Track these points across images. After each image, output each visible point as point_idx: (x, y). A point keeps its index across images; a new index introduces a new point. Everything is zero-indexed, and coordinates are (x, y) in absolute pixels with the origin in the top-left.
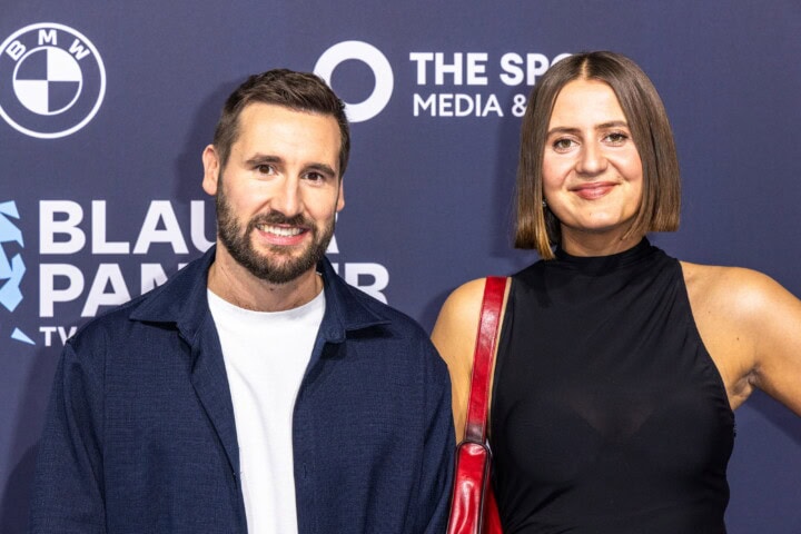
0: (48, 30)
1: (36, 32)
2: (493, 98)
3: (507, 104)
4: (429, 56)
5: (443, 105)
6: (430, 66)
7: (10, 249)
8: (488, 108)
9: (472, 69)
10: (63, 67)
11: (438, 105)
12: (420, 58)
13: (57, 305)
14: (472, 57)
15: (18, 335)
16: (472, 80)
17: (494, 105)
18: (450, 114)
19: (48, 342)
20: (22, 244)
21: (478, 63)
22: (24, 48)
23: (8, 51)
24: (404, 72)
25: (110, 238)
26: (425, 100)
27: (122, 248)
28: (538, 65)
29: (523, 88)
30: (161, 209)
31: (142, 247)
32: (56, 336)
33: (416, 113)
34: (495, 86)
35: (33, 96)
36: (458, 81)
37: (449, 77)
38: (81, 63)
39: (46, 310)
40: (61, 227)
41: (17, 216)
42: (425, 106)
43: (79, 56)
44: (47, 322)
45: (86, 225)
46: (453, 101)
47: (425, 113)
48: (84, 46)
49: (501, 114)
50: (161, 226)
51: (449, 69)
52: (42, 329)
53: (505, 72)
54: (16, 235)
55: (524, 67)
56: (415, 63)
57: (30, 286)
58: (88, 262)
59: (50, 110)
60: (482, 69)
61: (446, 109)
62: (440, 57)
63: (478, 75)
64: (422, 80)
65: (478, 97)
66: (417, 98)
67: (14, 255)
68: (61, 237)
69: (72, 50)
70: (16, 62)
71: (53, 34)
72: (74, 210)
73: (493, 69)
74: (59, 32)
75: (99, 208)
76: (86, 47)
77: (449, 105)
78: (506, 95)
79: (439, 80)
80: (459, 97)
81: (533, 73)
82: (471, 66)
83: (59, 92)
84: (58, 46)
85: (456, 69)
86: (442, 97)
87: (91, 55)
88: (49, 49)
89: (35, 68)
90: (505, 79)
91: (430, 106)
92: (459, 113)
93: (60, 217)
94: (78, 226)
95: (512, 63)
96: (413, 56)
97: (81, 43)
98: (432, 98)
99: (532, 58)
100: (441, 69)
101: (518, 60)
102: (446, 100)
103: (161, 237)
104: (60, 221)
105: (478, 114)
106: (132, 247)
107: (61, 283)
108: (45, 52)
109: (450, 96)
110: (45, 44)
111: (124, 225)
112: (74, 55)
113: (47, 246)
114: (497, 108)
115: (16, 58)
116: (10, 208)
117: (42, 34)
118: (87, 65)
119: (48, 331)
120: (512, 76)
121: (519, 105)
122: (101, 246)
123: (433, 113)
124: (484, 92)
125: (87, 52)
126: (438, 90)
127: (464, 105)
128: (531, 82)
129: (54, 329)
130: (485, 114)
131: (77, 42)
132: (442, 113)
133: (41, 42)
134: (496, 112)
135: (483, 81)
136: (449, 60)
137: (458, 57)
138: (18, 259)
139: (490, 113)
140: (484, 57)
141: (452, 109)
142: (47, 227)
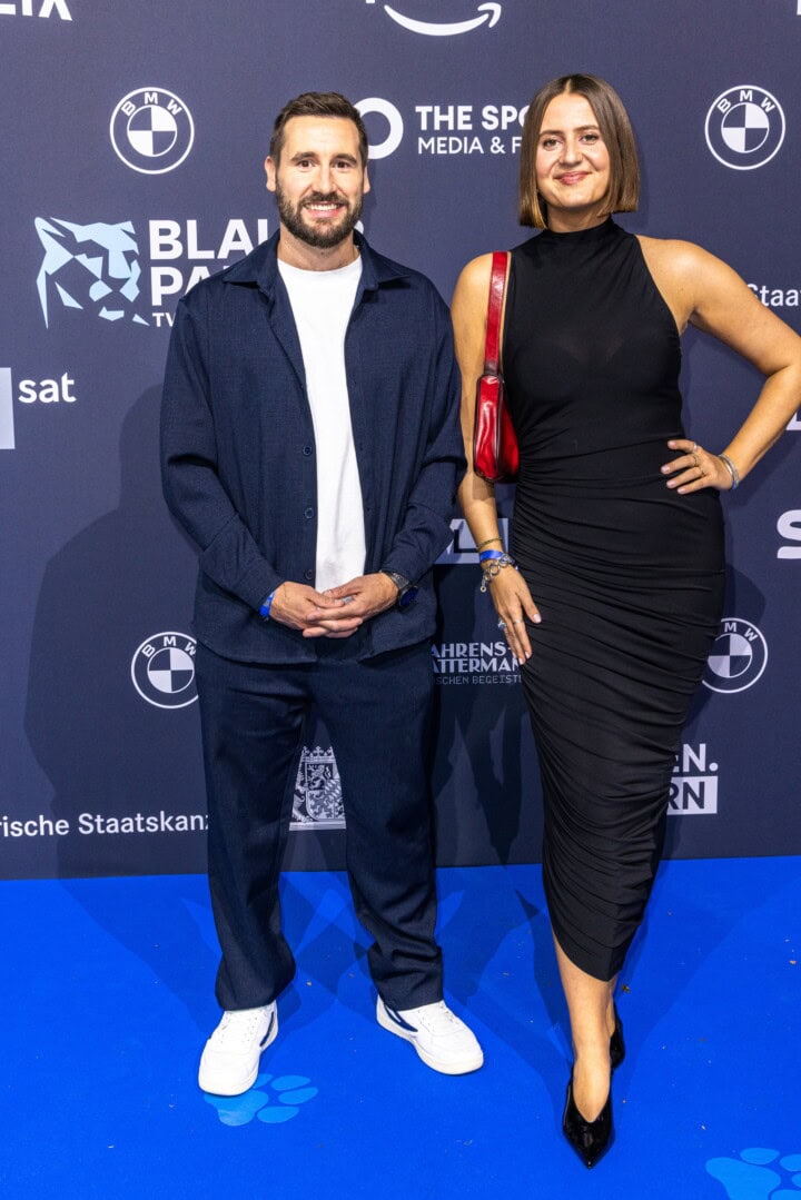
0: (151, 93)
1: (142, 94)
2: (476, 139)
3: (486, 144)
4: (429, 109)
5: (439, 145)
6: (431, 116)
7: (129, 256)
8: (473, 147)
9: (462, 118)
10: (163, 120)
11: (436, 146)
12: (423, 110)
13: (164, 297)
14: (461, 109)
15: (137, 319)
16: (461, 127)
17: (477, 145)
18: (445, 152)
19: (159, 324)
20: (137, 251)
21: (465, 113)
22: (134, 107)
23: (123, 109)
24: (411, 121)
25: (201, 247)
26: (427, 142)
27: (209, 255)
28: (509, 114)
29: (498, 131)
30: (236, 225)
31: (223, 254)
32: (164, 320)
33: (420, 152)
34: (478, 131)
35: (142, 142)
36: (451, 127)
37: (444, 124)
38: (176, 117)
39: (157, 301)
40: (166, 240)
41: (133, 231)
42: (427, 146)
43: (175, 112)
44: (158, 309)
45: (183, 238)
46: (447, 142)
47: (427, 151)
48: (177, 104)
49: (482, 152)
50: (237, 238)
51: (444, 118)
52: (154, 315)
53: (485, 120)
54: (133, 246)
55: (499, 116)
56: (420, 114)
57: (144, 283)
58: (185, 265)
59: (155, 153)
60: (468, 118)
61: (442, 149)
62: (437, 109)
63: (465, 122)
64: (424, 127)
65: (466, 139)
66: (421, 141)
67: (132, 261)
68: (165, 247)
69: (170, 107)
70: (128, 118)
71: (155, 95)
72: (174, 227)
73: (476, 118)
74: (159, 94)
75: (192, 225)
76: (179, 105)
77: (444, 145)
78: (486, 137)
79: (437, 127)
80: (451, 139)
81: (506, 120)
82: (461, 116)
83: (161, 139)
84: (159, 105)
85: (450, 118)
86: (439, 139)
87: (183, 112)
88: (153, 107)
89: (143, 122)
90: (485, 125)
91: (430, 147)
92: (451, 152)
93: (165, 232)
94: (177, 239)
95: (490, 113)
96: (418, 109)
97: (176, 102)
98: (432, 140)
99: (505, 109)
100: (438, 118)
101: (495, 110)
102: (442, 142)
103: (237, 246)
104: (165, 235)
105: (465, 152)
106: (216, 254)
107: (167, 280)
108: (149, 110)
109: (445, 139)
110: (149, 103)
111: (210, 239)
112: (170, 111)
113: (156, 254)
114: (480, 147)
115: (128, 114)
116: (128, 226)
117: (147, 95)
118: (180, 119)
119: (158, 316)
120: (490, 123)
121: (495, 144)
122: (194, 254)
123: (433, 152)
124: (470, 135)
125: (180, 109)
126: (437, 134)
127: (455, 145)
128: (504, 127)
129: (162, 314)
130: (470, 152)
131: (172, 101)
132: (440, 152)
133: (146, 102)
134: (478, 150)
135: (469, 127)
136: (444, 112)
137: (451, 109)
138: (135, 264)
139: (474, 151)
140: (469, 109)
141: (447, 148)
142: (156, 240)
